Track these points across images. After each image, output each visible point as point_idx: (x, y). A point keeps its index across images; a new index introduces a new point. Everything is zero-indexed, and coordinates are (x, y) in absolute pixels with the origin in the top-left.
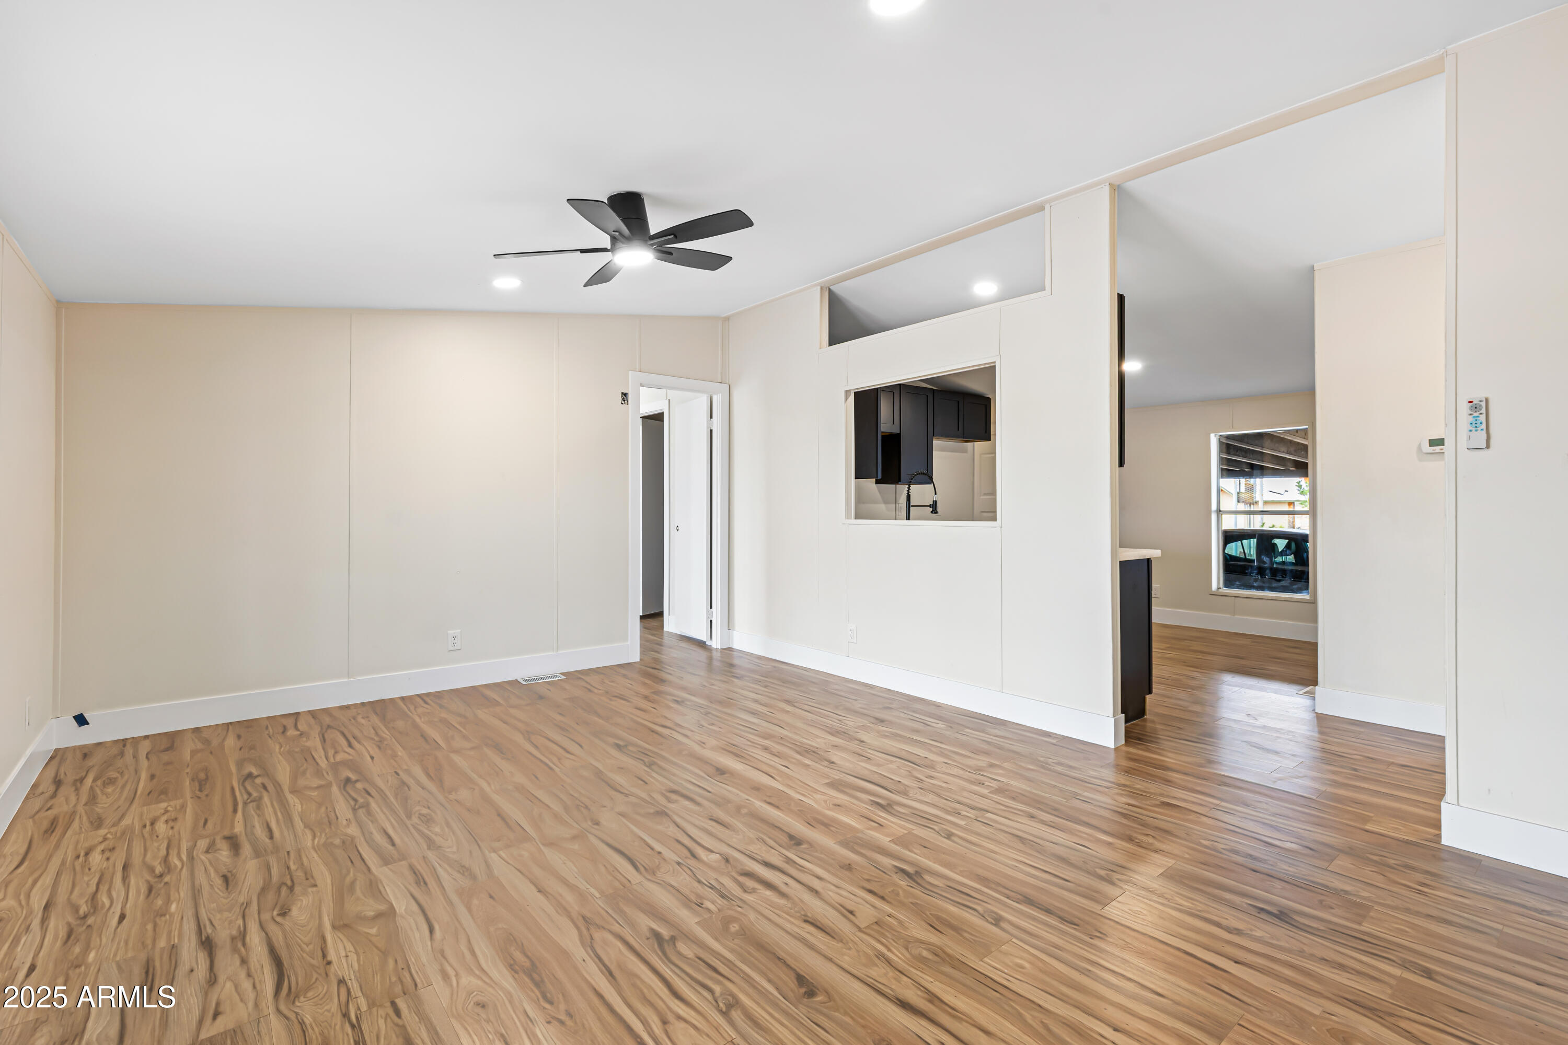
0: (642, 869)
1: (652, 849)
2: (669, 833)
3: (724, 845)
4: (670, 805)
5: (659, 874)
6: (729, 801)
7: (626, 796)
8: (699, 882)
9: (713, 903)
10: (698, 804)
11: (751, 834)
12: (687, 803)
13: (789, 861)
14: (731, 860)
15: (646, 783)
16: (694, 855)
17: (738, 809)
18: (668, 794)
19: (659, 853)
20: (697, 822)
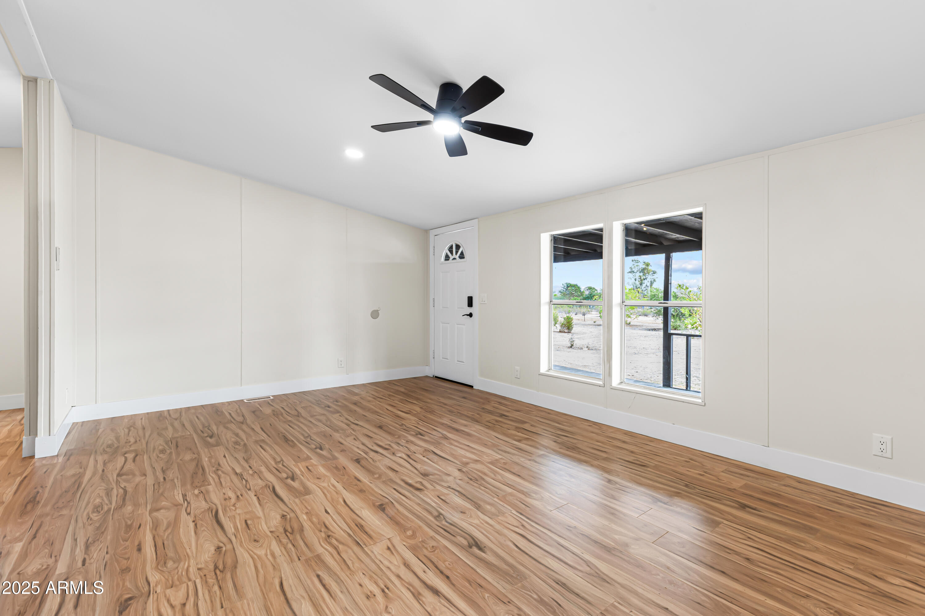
0: (431, 452)
1: (427, 458)
2: (420, 465)
3: (393, 459)
4: (419, 480)
5: (423, 450)
6: (384, 482)
7: (450, 487)
8: (407, 447)
9: (403, 442)
10: (403, 481)
11: (378, 464)
12: (410, 481)
13: (366, 453)
14: (392, 453)
15: (438, 497)
16: (408, 456)
17: (380, 477)
18: (422, 487)
19: (424, 457)
20: (405, 470)
